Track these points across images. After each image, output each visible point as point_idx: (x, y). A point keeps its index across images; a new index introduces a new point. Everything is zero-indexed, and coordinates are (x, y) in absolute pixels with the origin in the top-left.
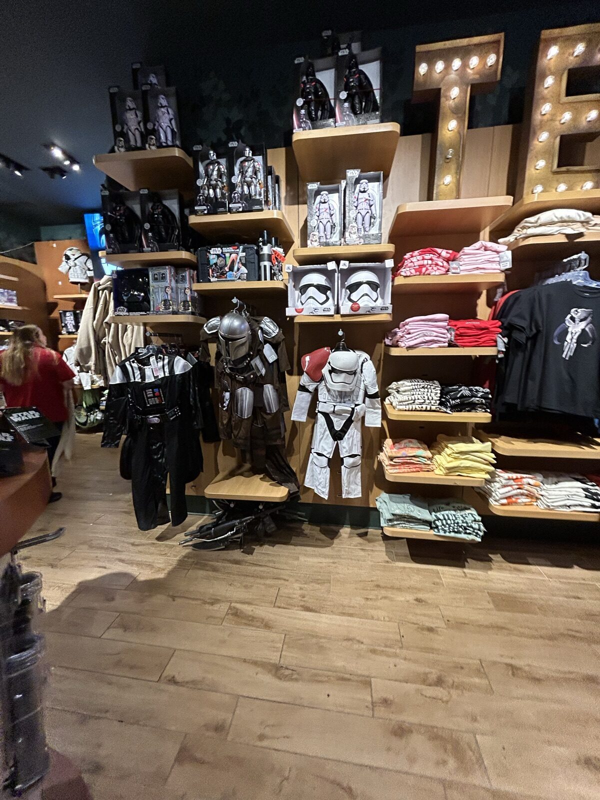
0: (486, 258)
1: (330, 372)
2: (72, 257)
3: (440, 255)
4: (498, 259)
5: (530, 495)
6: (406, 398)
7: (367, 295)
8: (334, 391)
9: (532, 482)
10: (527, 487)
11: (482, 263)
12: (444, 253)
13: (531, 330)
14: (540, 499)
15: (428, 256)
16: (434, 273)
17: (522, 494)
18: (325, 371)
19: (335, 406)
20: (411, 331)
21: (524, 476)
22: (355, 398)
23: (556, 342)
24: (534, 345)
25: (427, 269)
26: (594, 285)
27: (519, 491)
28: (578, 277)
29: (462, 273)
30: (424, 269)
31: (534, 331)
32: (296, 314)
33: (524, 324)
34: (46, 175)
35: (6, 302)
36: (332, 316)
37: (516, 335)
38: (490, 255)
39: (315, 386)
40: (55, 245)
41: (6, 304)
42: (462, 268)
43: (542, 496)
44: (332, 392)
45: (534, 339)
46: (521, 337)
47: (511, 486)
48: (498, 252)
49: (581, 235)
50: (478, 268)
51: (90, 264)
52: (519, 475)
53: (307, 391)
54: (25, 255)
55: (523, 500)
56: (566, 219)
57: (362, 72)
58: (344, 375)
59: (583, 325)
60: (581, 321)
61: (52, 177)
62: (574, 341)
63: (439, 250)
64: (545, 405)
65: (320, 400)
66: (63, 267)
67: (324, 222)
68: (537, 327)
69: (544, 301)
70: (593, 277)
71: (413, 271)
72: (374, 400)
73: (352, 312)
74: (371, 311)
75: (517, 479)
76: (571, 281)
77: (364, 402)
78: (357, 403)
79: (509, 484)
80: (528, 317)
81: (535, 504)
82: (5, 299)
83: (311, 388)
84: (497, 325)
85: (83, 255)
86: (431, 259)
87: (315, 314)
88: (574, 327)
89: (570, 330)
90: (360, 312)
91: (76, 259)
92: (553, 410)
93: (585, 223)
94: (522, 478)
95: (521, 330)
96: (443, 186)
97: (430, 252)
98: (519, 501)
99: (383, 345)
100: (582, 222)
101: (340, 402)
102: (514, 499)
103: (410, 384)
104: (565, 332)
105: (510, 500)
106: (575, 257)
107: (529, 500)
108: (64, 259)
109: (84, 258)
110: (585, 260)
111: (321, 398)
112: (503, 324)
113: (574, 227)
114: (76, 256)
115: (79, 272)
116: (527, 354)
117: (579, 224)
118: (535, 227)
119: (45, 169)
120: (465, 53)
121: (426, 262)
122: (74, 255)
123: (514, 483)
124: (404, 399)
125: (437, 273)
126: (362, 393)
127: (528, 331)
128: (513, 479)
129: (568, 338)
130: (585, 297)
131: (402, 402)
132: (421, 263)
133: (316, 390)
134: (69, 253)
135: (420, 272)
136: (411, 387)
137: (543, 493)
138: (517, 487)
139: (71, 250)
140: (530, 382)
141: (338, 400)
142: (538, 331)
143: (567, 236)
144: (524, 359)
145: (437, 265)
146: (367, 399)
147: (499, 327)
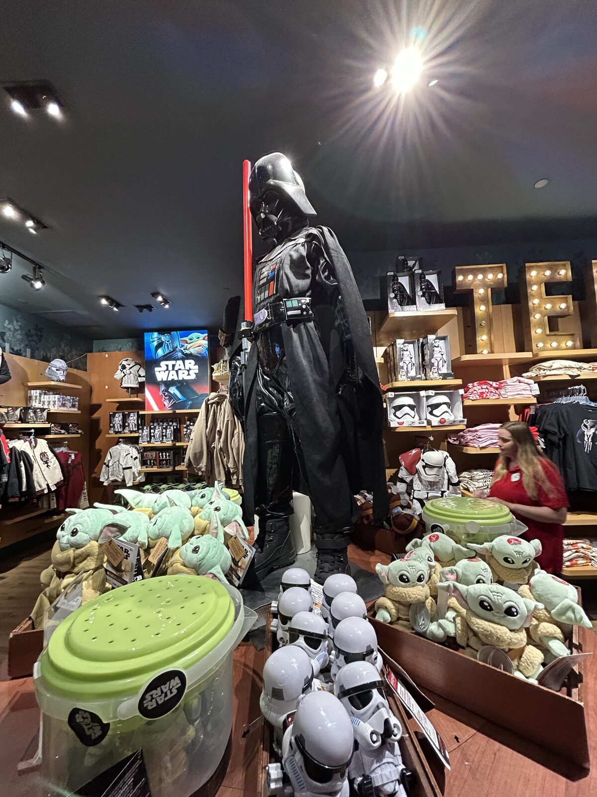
0: (522, 387)
1: (424, 467)
2: (127, 366)
3: (491, 386)
4: (529, 388)
5: (585, 557)
6: (481, 484)
7: (447, 412)
8: (425, 481)
9: (585, 546)
10: (582, 550)
11: (520, 391)
12: (494, 384)
13: (561, 434)
14: (593, 560)
15: (484, 387)
16: (491, 398)
17: (579, 557)
18: (419, 466)
19: (428, 493)
20: (482, 436)
21: (578, 541)
22: (440, 487)
23: (579, 442)
24: (565, 444)
25: (487, 396)
26: (593, 404)
27: (577, 554)
28: (582, 400)
29: (510, 397)
30: (485, 395)
31: (563, 435)
32: (398, 425)
33: (556, 430)
34: (137, 310)
35: (70, 407)
36: (425, 427)
37: (550, 437)
38: (523, 386)
39: (411, 478)
40: (107, 356)
41: (70, 409)
42: (508, 394)
43: (594, 557)
44: (424, 483)
45: (564, 440)
46: (555, 439)
47: (570, 550)
48: (529, 384)
49: (579, 375)
50: (518, 394)
51: (142, 372)
52: (574, 541)
53: (405, 482)
54: (80, 364)
55: (581, 561)
56: (568, 366)
57: (428, 281)
58: (436, 469)
59: (593, 430)
60: (591, 427)
61: (141, 311)
62: (590, 440)
63: (491, 383)
64: (582, 485)
65: (415, 488)
66: (118, 375)
67: (407, 363)
68: (564, 430)
69: (565, 414)
70: (592, 400)
71: (477, 396)
72: (456, 487)
73: (440, 424)
74: (453, 423)
75: (573, 544)
76: (578, 402)
77: (448, 489)
78: (443, 490)
79: (569, 548)
80: (556, 425)
81: (590, 564)
82: (70, 405)
83: (408, 480)
84: (535, 430)
85: (136, 364)
86: (487, 388)
87: (413, 425)
88: (588, 432)
89: (585, 433)
90: (445, 424)
91: (130, 368)
92: (587, 489)
93: (580, 368)
94: (577, 543)
95: (554, 434)
96: (481, 341)
97: (486, 384)
98: (579, 562)
99: (446, 443)
100: (577, 368)
101: (431, 490)
102: (574, 561)
103: (482, 474)
104: (583, 434)
105: (572, 562)
106: (577, 387)
107: (585, 561)
108: (120, 367)
109: (137, 367)
110: (584, 390)
111: (415, 487)
112: (539, 429)
113: (573, 371)
114: (131, 366)
115: (132, 379)
116: (561, 449)
117: (576, 369)
118: (550, 370)
119: (138, 307)
120: (484, 271)
121: (484, 390)
122: (129, 365)
123: (572, 548)
124: (480, 486)
125: (494, 398)
126: (446, 482)
127: (558, 434)
128: (571, 545)
129: (586, 438)
130: (589, 412)
131: (479, 487)
132: (481, 391)
133: (412, 481)
134: (124, 363)
135: (483, 397)
136: (483, 476)
137: (594, 554)
138: (575, 550)
139: (127, 360)
140: (568, 470)
141: (429, 489)
142: (566, 435)
143: (570, 376)
144: (559, 453)
145: (491, 392)
146: (451, 486)
147: (537, 431)
